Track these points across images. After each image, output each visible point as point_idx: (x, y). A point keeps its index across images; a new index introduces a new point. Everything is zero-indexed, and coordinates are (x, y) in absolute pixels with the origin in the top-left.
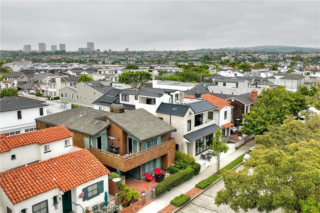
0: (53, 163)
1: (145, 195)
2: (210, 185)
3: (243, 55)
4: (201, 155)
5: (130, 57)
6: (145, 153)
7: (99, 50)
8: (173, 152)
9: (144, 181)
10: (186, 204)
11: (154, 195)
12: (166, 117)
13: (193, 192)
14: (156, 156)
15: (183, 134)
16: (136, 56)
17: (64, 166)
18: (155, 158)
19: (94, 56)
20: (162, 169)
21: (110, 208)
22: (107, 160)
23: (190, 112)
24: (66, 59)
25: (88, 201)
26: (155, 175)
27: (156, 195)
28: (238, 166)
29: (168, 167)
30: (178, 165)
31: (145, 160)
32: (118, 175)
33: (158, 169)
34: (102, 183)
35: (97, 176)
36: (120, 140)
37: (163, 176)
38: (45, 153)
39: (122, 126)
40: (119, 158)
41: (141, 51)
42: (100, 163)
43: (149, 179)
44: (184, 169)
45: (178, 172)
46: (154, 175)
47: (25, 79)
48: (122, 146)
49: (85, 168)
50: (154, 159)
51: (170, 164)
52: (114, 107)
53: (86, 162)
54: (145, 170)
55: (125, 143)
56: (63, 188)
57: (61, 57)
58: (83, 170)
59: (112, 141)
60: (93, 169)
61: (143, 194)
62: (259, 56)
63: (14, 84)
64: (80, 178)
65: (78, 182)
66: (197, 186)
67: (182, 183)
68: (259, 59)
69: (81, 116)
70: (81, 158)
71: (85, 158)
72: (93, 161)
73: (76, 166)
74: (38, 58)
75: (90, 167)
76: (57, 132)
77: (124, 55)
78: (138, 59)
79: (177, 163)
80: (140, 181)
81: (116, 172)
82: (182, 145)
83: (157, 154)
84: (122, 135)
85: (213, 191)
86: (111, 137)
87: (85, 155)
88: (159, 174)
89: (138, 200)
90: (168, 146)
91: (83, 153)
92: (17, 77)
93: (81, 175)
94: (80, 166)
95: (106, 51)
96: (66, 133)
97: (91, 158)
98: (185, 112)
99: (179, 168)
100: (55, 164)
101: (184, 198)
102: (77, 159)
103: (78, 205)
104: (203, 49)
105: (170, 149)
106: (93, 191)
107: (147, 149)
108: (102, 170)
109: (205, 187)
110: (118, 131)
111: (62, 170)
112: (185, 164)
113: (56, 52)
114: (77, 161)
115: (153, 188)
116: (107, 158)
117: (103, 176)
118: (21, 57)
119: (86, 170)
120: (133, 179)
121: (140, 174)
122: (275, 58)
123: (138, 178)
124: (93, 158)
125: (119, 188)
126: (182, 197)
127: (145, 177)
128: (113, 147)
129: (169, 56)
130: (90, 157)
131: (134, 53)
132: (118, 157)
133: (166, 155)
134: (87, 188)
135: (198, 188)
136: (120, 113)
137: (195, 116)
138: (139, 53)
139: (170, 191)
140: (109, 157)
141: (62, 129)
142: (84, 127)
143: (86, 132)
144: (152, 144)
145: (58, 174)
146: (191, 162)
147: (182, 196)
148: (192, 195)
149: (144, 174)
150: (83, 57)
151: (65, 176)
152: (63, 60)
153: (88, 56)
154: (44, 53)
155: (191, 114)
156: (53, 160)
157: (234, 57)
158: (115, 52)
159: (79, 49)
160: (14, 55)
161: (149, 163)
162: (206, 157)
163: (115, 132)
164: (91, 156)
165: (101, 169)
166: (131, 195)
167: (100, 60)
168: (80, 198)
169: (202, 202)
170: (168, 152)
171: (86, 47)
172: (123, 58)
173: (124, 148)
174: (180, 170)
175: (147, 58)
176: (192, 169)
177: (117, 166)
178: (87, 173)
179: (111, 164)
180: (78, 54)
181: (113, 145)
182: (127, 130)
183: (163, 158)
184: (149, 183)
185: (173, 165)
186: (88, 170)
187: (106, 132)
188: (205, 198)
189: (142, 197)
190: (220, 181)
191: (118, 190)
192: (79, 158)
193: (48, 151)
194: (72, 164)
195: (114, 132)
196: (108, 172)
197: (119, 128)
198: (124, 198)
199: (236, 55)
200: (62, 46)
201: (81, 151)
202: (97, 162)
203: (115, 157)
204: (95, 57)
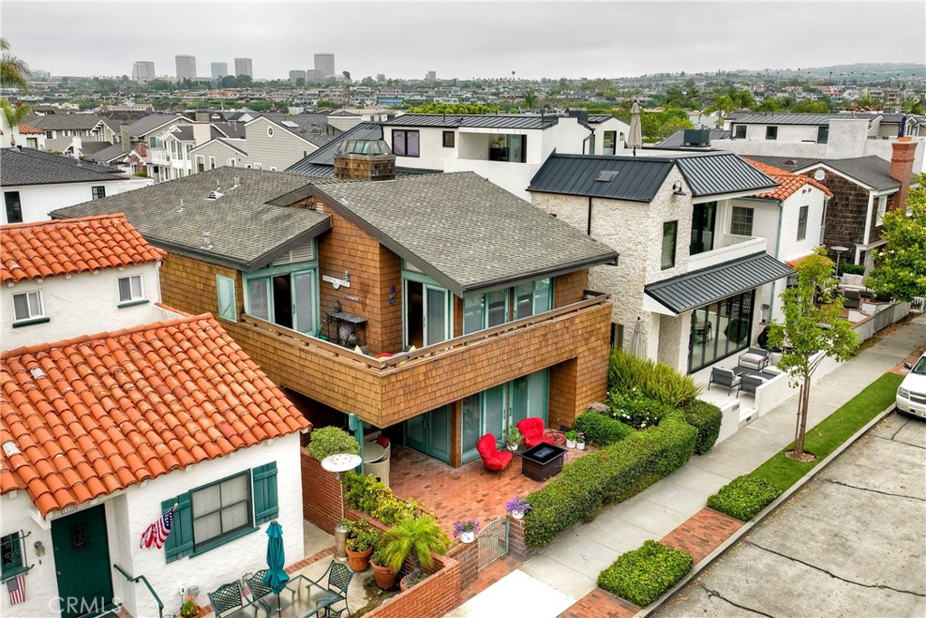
0: (28, 372)
1: (476, 541)
2: (773, 500)
3: (790, 89)
4: (713, 373)
5: (439, 94)
6: (479, 347)
7: (347, 75)
8: (599, 355)
9: (474, 469)
10: (674, 590)
11: (520, 541)
12: (571, 210)
13: (700, 533)
14: (528, 362)
15: (644, 277)
16: (459, 93)
17: (81, 386)
18: (525, 371)
19: (332, 91)
20: (551, 424)
21: (300, 600)
22: (306, 370)
23: (674, 187)
24: (252, 99)
25: (197, 559)
26: (523, 445)
27: (526, 541)
28: (877, 423)
29: (577, 415)
30: (618, 407)
31: (479, 379)
32: (351, 440)
33: (535, 424)
34: (266, 474)
35: (238, 441)
36: (371, 290)
37: (558, 452)
38: (15, 326)
39: (380, 227)
40: (356, 364)
41: (472, 79)
42: (267, 380)
43: (497, 461)
44: (648, 425)
45: (628, 439)
46: (515, 448)
47: (107, 135)
48: (379, 318)
49: (188, 401)
50: (517, 375)
51: (586, 402)
52: (352, 156)
53: (196, 374)
54: (476, 424)
55: (392, 305)
56: (48, 498)
57: (238, 95)
58: (176, 407)
59: (339, 294)
60: (224, 406)
61: (468, 537)
62: (842, 92)
63: (71, 148)
64: (153, 447)
65: (134, 469)
66: (713, 505)
67: (643, 489)
68: (841, 101)
69: (218, 195)
70: (174, 355)
71: (194, 354)
72: (233, 368)
73: (139, 390)
74: (171, 97)
75: (214, 395)
76: (84, 239)
77: (422, 90)
78: (463, 100)
79: (618, 398)
80: (453, 471)
81: (346, 429)
82: (638, 326)
83: (531, 355)
84: (378, 265)
85: (792, 529)
86: (332, 280)
87: (196, 341)
88: (540, 442)
89: (438, 565)
90: (580, 326)
91: (190, 333)
92: (84, 130)
93: (160, 434)
94: (164, 389)
95: (369, 78)
96: (126, 245)
97: (224, 358)
98: (657, 182)
99: (624, 420)
100: (38, 373)
101: (666, 560)
102: (153, 356)
103: (137, 580)
104: (662, 75)
105: (587, 339)
106: (220, 511)
107: (487, 328)
108: (271, 413)
109: (756, 512)
110: (361, 248)
111: (61, 405)
112: (656, 404)
113: (223, 80)
114: (152, 365)
115: (512, 507)
116: (307, 363)
117: (270, 441)
118: (122, 95)
119: (187, 410)
120: (425, 462)
121: (453, 441)
122: (893, 100)
123: (447, 457)
124: (235, 358)
125: (357, 502)
126: (650, 553)
127: (475, 452)
128: (340, 322)
129: (559, 93)
130: (218, 352)
131: (454, 83)
132: (357, 358)
133: (571, 362)
134: (189, 495)
135: (718, 515)
136: (374, 178)
137: (695, 205)
138: (466, 85)
139: (591, 524)
140: (316, 359)
141: (113, 230)
142: (218, 232)
143: (222, 250)
144: (511, 311)
145: (37, 422)
146: (681, 398)
147: (651, 550)
148: (698, 549)
149: (473, 441)
150: (301, 94)
151: (71, 434)
152: (243, 102)
153: (317, 92)
154: (189, 85)
155: (677, 193)
156: (29, 358)
157: (762, 94)
158: (397, 81)
159: (292, 73)
160: (106, 88)
161: (495, 391)
162: (733, 383)
163: (350, 255)
164: (227, 350)
165: (266, 406)
166: (405, 544)
167: (351, 102)
168: (148, 545)
169: (754, 586)
170: (580, 350)
171: (312, 67)
172: (419, 98)
173: (388, 323)
174: (630, 429)
175: (490, 97)
176: (685, 426)
177: (350, 402)
178: (192, 427)
179: (325, 391)
180: (286, 86)
181: (340, 311)
182: (401, 241)
183: (559, 374)
184: (496, 482)
185: (600, 406)
186: (197, 412)
187: (312, 258)
188: (760, 566)
189: (460, 551)
190: (812, 486)
191: (352, 511)
192: (164, 352)
193: (32, 318)
194: (123, 378)
195: (344, 257)
196: (296, 425)
197: (368, 234)
198: (372, 549)
199: (767, 90)
200: (243, 63)
201: (184, 326)
202: (251, 374)
203: (341, 359)
204: (335, 95)
